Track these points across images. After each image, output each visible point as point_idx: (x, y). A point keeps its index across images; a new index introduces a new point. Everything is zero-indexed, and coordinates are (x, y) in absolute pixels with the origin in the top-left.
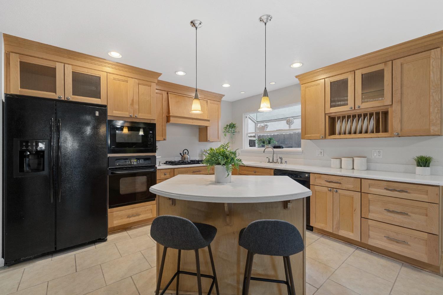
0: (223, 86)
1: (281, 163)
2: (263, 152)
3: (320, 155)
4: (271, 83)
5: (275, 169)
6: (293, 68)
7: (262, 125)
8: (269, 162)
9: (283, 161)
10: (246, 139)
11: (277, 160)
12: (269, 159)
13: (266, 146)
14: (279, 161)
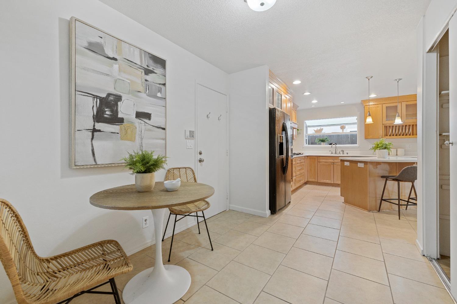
7: (319, 128)
8: (332, 154)
9: (344, 153)
10: (305, 138)
11: (339, 152)
12: (332, 152)
13: (322, 143)
14: (341, 153)
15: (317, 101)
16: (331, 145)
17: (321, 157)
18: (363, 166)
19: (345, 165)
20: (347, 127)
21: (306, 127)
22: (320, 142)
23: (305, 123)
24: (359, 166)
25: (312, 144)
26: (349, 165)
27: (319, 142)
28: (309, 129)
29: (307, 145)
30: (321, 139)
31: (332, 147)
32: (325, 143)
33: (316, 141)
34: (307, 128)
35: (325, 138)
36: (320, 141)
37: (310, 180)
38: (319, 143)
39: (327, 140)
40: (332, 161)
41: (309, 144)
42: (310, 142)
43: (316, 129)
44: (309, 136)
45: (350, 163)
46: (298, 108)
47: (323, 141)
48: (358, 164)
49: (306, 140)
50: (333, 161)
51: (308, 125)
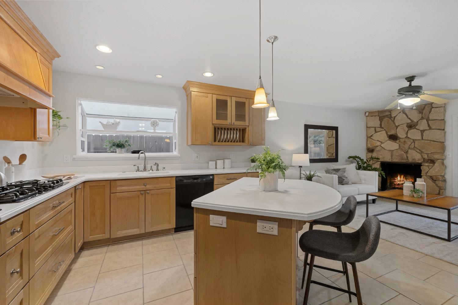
0: (97, 48)
1: (157, 170)
2: (137, 159)
3: (196, 159)
4: (157, 76)
5: (176, 177)
6: (204, 76)
7: (111, 121)
8: (138, 170)
9: (160, 168)
10: (79, 139)
11: (151, 167)
12: (138, 167)
13: (118, 150)
14: (155, 168)
15: (111, 51)
16: (136, 155)
17: (118, 182)
18: (275, 232)
19: (211, 224)
20: (160, 123)
21: (83, 116)
22: (114, 147)
23: (81, 104)
24: (259, 230)
25: (97, 151)
26: (224, 225)
27: (111, 147)
28: (89, 120)
29: (85, 154)
30: (117, 141)
31: (139, 158)
32: (123, 150)
33: (106, 145)
34: (86, 120)
35: (125, 140)
36: (114, 145)
37: (92, 238)
38: (112, 149)
39: (129, 145)
40: (142, 187)
41: (89, 151)
42: (92, 147)
43: (105, 121)
44: (89, 136)
45: (227, 218)
46: (56, 59)
47: (120, 146)
48: (256, 223)
49: (83, 142)
50: (144, 187)
51: (87, 111)
